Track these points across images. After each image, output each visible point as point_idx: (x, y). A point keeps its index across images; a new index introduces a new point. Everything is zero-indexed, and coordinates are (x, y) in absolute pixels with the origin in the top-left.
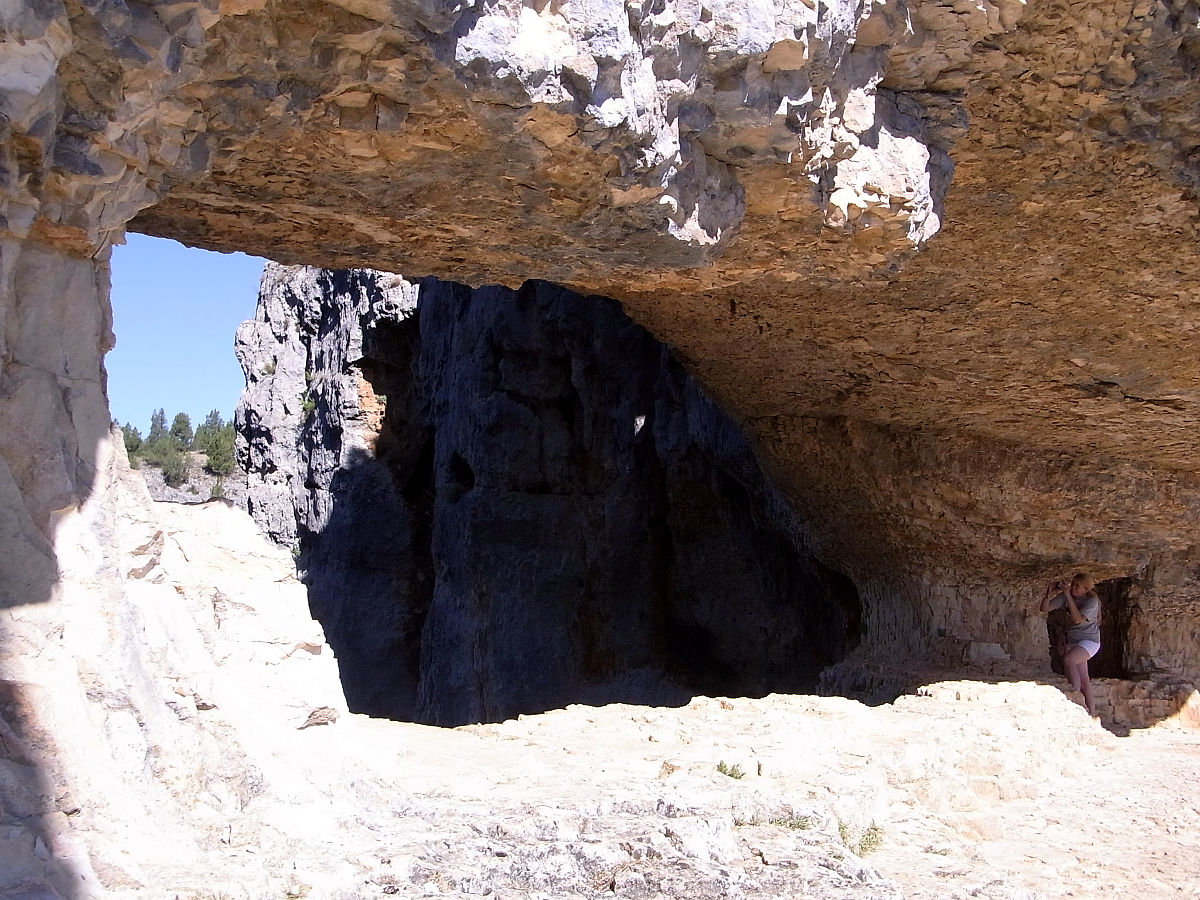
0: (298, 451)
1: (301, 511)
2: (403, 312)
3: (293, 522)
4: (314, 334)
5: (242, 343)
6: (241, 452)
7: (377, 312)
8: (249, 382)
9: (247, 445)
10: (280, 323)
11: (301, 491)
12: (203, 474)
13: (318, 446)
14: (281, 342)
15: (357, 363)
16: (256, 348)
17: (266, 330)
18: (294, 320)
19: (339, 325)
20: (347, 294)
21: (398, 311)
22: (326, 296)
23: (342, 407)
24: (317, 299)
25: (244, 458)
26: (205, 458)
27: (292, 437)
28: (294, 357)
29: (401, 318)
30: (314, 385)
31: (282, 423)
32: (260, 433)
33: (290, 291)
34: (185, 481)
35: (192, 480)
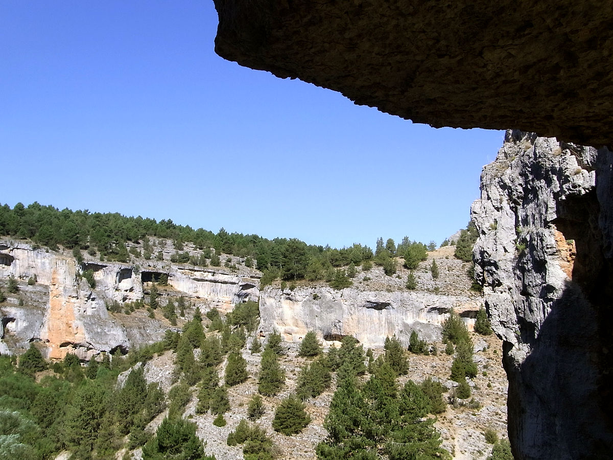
0: (515, 274)
1: (519, 309)
2: (584, 189)
3: (515, 315)
4: (519, 205)
5: (475, 213)
6: (478, 275)
7: (566, 190)
8: (481, 235)
9: (482, 271)
10: (497, 200)
11: (518, 297)
12: (403, 269)
13: (529, 271)
14: (498, 211)
15: (553, 222)
16: (483, 215)
17: (488, 204)
18: (505, 198)
19: (538, 199)
20: (542, 181)
21: (581, 188)
22: (527, 183)
23: (545, 248)
24: (520, 185)
25: (480, 278)
26: (403, 260)
27: (510, 266)
28: (507, 219)
29: (583, 192)
30: (523, 235)
31: (504, 258)
32: (489, 264)
33: (502, 181)
34: (394, 273)
35: (397, 272)
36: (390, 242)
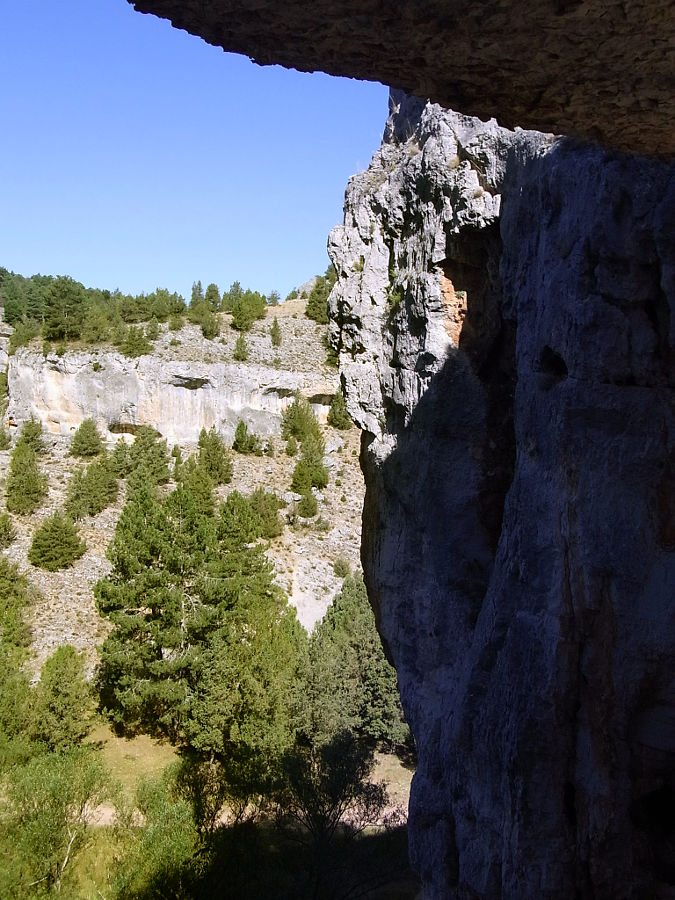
0: (384, 336)
1: (387, 385)
2: (485, 219)
3: (380, 395)
4: (397, 237)
5: (334, 245)
6: (333, 335)
7: (461, 220)
8: (340, 278)
9: (339, 330)
10: (366, 228)
11: (386, 369)
12: (230, 330)
13: (403, 332)
14: (367, 244)
15: (440, 264)
16: (346, 249)
17: (354, 233)
18: (378, 226)
19: (423, 230)
20: (430, 204)
21: (480, 219)
22: (409, 205)
23: (427, 301)
24: (400, 207)
25: (336, 341)
26: (231, 317)
27: (378, 325)
28: (379, 257)
29: (483, 224)
30: (398, 281)
31: (370, 312)
32: (350, 320)
33: (375, 201)
34: (217, 335)
35: (222, 334)
36: (213, 290)
